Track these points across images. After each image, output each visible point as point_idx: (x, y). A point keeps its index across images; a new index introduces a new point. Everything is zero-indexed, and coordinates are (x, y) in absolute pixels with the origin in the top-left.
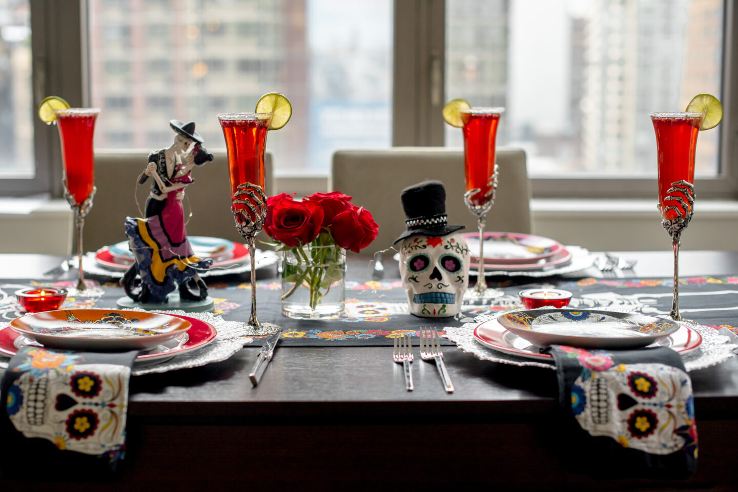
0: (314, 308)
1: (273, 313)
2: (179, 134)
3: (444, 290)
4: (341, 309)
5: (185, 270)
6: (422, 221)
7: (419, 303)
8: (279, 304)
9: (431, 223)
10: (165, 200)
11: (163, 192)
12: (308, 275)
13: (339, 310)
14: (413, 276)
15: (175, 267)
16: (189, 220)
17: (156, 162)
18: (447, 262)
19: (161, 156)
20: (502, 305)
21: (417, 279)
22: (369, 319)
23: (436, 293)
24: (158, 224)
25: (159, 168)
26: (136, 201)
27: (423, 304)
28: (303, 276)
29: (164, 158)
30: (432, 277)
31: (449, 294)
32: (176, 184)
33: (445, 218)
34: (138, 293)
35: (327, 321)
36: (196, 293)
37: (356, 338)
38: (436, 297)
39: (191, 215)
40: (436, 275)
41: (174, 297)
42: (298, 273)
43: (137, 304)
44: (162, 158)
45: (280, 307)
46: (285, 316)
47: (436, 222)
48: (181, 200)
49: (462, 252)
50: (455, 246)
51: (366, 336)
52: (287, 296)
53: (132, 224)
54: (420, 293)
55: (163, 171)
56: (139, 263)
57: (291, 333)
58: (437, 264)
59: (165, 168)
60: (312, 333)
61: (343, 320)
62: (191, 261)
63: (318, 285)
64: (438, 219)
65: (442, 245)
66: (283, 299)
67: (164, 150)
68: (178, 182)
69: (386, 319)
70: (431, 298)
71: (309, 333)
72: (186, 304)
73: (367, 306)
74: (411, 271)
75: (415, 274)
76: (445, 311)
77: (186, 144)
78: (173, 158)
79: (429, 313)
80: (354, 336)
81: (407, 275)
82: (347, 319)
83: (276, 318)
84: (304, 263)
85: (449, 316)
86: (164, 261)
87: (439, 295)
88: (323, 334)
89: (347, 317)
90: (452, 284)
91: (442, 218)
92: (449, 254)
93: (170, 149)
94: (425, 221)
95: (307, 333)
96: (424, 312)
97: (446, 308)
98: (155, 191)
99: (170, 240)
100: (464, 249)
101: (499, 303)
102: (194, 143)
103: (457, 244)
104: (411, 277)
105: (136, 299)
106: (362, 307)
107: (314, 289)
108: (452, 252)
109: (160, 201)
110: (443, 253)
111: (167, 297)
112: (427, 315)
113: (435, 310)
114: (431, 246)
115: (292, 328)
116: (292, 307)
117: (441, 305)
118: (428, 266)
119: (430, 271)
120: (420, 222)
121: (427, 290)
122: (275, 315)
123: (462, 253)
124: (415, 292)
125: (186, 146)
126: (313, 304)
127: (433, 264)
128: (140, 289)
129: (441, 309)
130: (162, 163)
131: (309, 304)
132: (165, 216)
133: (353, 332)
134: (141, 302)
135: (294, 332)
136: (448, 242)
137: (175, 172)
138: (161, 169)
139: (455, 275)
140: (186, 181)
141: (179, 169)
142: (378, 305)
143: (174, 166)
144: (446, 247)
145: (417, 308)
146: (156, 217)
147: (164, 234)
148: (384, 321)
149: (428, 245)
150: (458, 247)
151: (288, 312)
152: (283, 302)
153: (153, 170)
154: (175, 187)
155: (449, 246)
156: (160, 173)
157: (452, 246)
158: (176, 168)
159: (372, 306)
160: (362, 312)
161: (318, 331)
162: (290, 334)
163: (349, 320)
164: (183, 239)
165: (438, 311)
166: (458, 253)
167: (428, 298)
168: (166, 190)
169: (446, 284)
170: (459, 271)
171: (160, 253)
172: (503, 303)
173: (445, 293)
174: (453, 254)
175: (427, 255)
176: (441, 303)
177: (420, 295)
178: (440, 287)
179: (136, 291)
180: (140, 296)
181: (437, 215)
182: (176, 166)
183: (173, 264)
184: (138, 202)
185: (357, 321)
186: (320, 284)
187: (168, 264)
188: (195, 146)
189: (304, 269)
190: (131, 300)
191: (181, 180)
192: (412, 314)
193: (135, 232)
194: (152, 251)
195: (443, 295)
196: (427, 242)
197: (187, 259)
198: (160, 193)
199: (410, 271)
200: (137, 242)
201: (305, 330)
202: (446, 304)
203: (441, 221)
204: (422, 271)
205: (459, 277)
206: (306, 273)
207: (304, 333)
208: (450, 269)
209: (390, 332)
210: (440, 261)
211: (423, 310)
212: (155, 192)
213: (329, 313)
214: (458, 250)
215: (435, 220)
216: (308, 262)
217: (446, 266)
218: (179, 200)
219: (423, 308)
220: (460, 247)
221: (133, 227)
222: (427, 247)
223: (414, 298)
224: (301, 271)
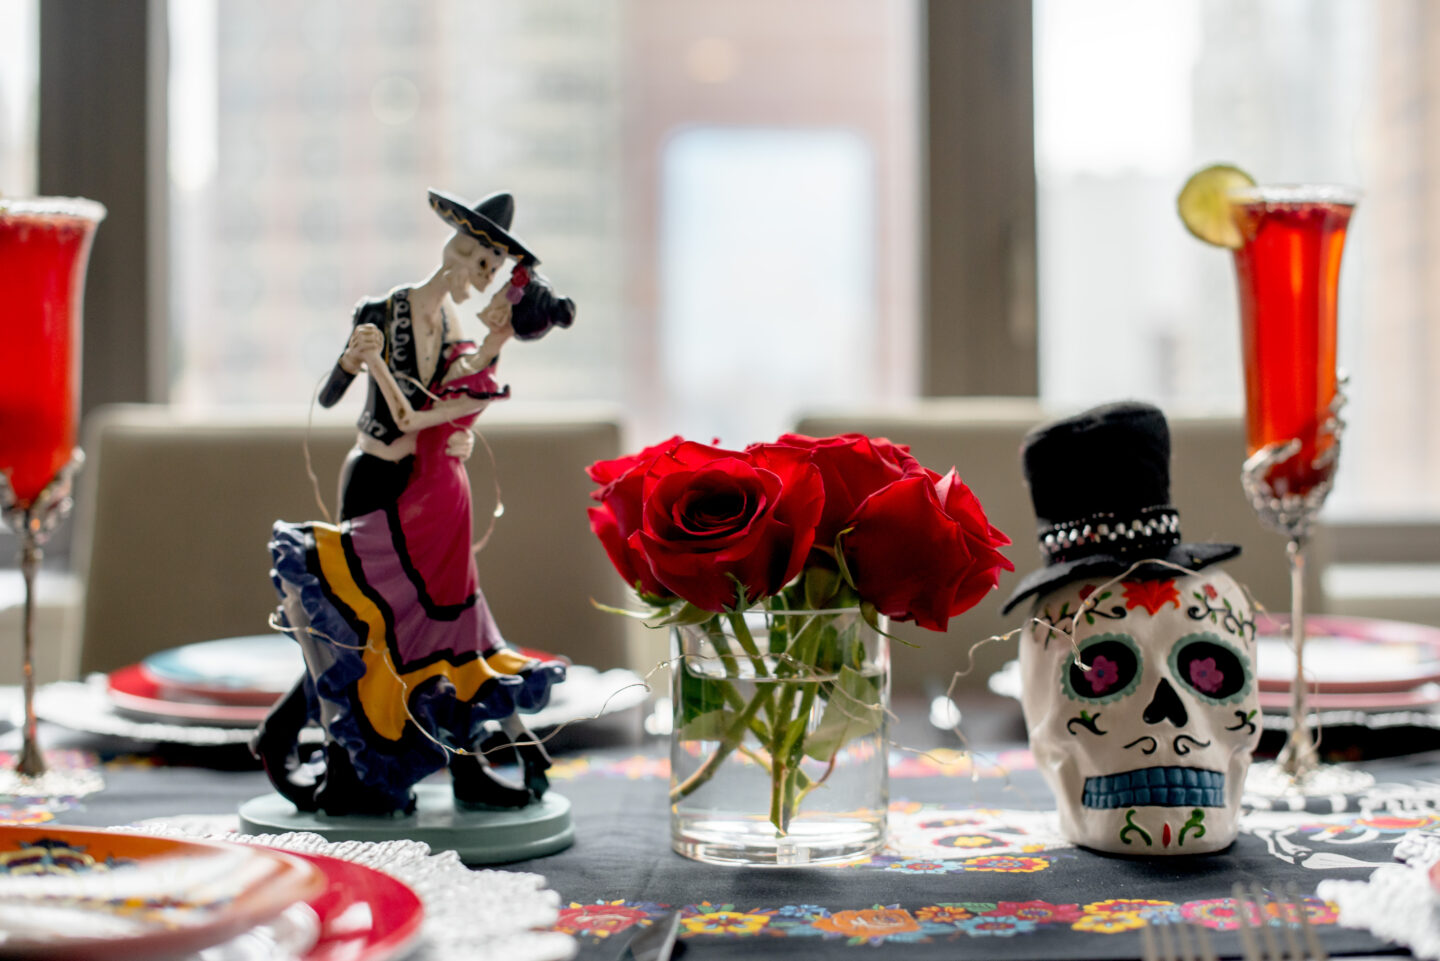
0: (785, 828)
1: (643, 847)
2: (465, 230)
3: (1195, 758)
4: (875, 834)
5: (478, 697)
6: (1104, 529)
7: (1106, 806)
8: (660, 818)
9: (1131, 534)
10: (408, 460)
11: (402, 427)
12: (761, 715)
13: (870, 835)
14: (1083, 713)
15: (443, 685)
16: (490, 531)
17: (381, 326)
18: (1195, 666)
19: (397, 309)
20: (1399, 814)
21: (1099, 724)
22: (981, 864)
23: (1169, 770)
24: (385, 539)
25: (391, 350)
26: (309, 467)
27: (1122, 812)
28: (746, 719)
29: (407, 315)
30: (1153, 714)
31: (1212, 772)
32: (450, 400)
33: (1175, 519)
34: (312, 782)
35: (837, 873)
36: (512, 778)
37: (964, 935)
38: (1171, 785)
39: (499, 512)
40: (1166, 707)
41: (435, 795)
42: (727, 707)
43: (308, 822)
44: (400, 315)
45: (666, 829)
46: (683, 857)
47: (1148, 532)
48: (462, 460)
49: (1241, 627)
50: (1222, 610)
51: (998, 925)
52: (686, 792)
53: (295, 543)
54: (1110, 772)
55: (405, 361)
56: (315, 679)
57: (715, 916)
58: (1166, 670)
59: (410, 350)
60: (792, 917)
61: (890, 869)
62: (496, 667)
63: (798, 748)
64: (1154, 523)
65: (1177, 605)
66: (674, 800)
67: (407, 291)
68: (456, 394)
69: (1041, 865)
70: (1151, 788)
71: (783, 917)
72: (476, 815)
73: (957, 823)
74: (1077, 697)
75: (1091, 707)
76: (1202, 831)
77: (483, 264)
78: (436, 318)
79: (1148, 840)
80: (951, 924)
81: (1062, 711)
82: (904, 864)
83: (655, 864)
84: (747, 670)
85: (1213, 848)
86: (403, 668)
87: (1178, 777)
88: (836, 919)
89: (900, 859)
90: (1219, 737)
91: (1165, 518)
92: (1204, 634)
93: (429, 284)
94: (1112, 529)
95: (773, 919)
96: (1128, 836)
97: (1203, 823)
98: (375, 429)
99: (423, 598)
100: (1246, 622)
101: (1384, 808)
102: (509, 263)
103: (1226, 602)
104: (1079, 716)
105: (304, 799)
106: (938, 825)
107: (784, 760)
108: (1212, 629)
109: (390, 464)
110: (1185, 634)
111: (411, 796)
112: (1138, 846)
113: (1166, 828)
114: (1140, 610)
115: (717, 900)
116: (709, 825)
117: (1186, 812)
118: (1135, 681)
119: (1143, 694)
120: (1094, 530)
121: (1137, 761)
122: (648, 853)
123: (1242, 634)
124: (1089, 768)
125: (485, 270)
126: (781, 815)
127: (1153, 671)
128: (321, 767)
129: (1189, 825)
130: (399, 330)
131: (768, 816)
132: (412, 512)
133: (942, 910)
134: (321, 812)
135: (724, 915)
136: (1197, 596)
137: (443, 366)
138: (395, 354)
139: (1228, 707)
140: (485, 390)
141: (456, 356)
142: (992, 820)
143: (439, 344)
144: (1192, 612)
145: (1099, 825)
146: (380, 517)
147: (403, 575)
148: (1036, 869)
149: (1131, 605)
150: (1230, 615)
151: (695, 842)
152: (675, 808)
153: (373, 348)
154: (443, 412)
155: (1202, 612)
156: (393, 365)
157: (1209, 610)
158: (447, 354)
159: (972, 822)
160: (948, 841)
161: (814, 908)
162: (711, 922)
163: (909, 867)
164: (466, 594)
165: (1178, 832)
166: (1232, 632)
167: (1144, 787)
168: (415, 421)
169: (1203, 740)
170: (1240, 694)
171: (391, 639)
172: (1398, 805)
173: (1199, 770)
174: (1215, 636)
175: (1130, 640)
176: (1188, 804)
177: (1110, 777)
178: (1181, 749)
179: (305, 774)
180: (320, 789)
181: (1151, 509)
182: (445, 346)
183: (438, 678)
184: (315, 472)
185: (942, 871)
186: (806, 744)
187: (419, 676)
188: (515, 270)
189: (747, 697)
190: (290, 807)
191: (465, 386)
192: (1082, 848)
193: (303, 566)
194: (361, 630)
195: (1193, 777)
196: (1125, 595)
197: (481, 660)
198: (391, 434)
199: (1071, 698)
200: (312, 600)
201: (763, 908)
202: (1201, 808)
203: (1163, 529)
204: (1115, 696)
205: (1239, 714)
206: (754, 707)
207: (765, 919)
208: (1207, 687)
209: (1081, 909)
210: (1175, 661)
211: (1125, 830)
212: (373, 433)
213: (839, 842)
214: (1230, 622)
215: (1145, 523)
216: (760, 668)
217: (1194, 678)
218: (457, 460)
219: (1126, 824)
220: (1235, 613)
221: (297, 550)
222: (1130, 614)
223: (1085, 792)
224: (737, 704)
